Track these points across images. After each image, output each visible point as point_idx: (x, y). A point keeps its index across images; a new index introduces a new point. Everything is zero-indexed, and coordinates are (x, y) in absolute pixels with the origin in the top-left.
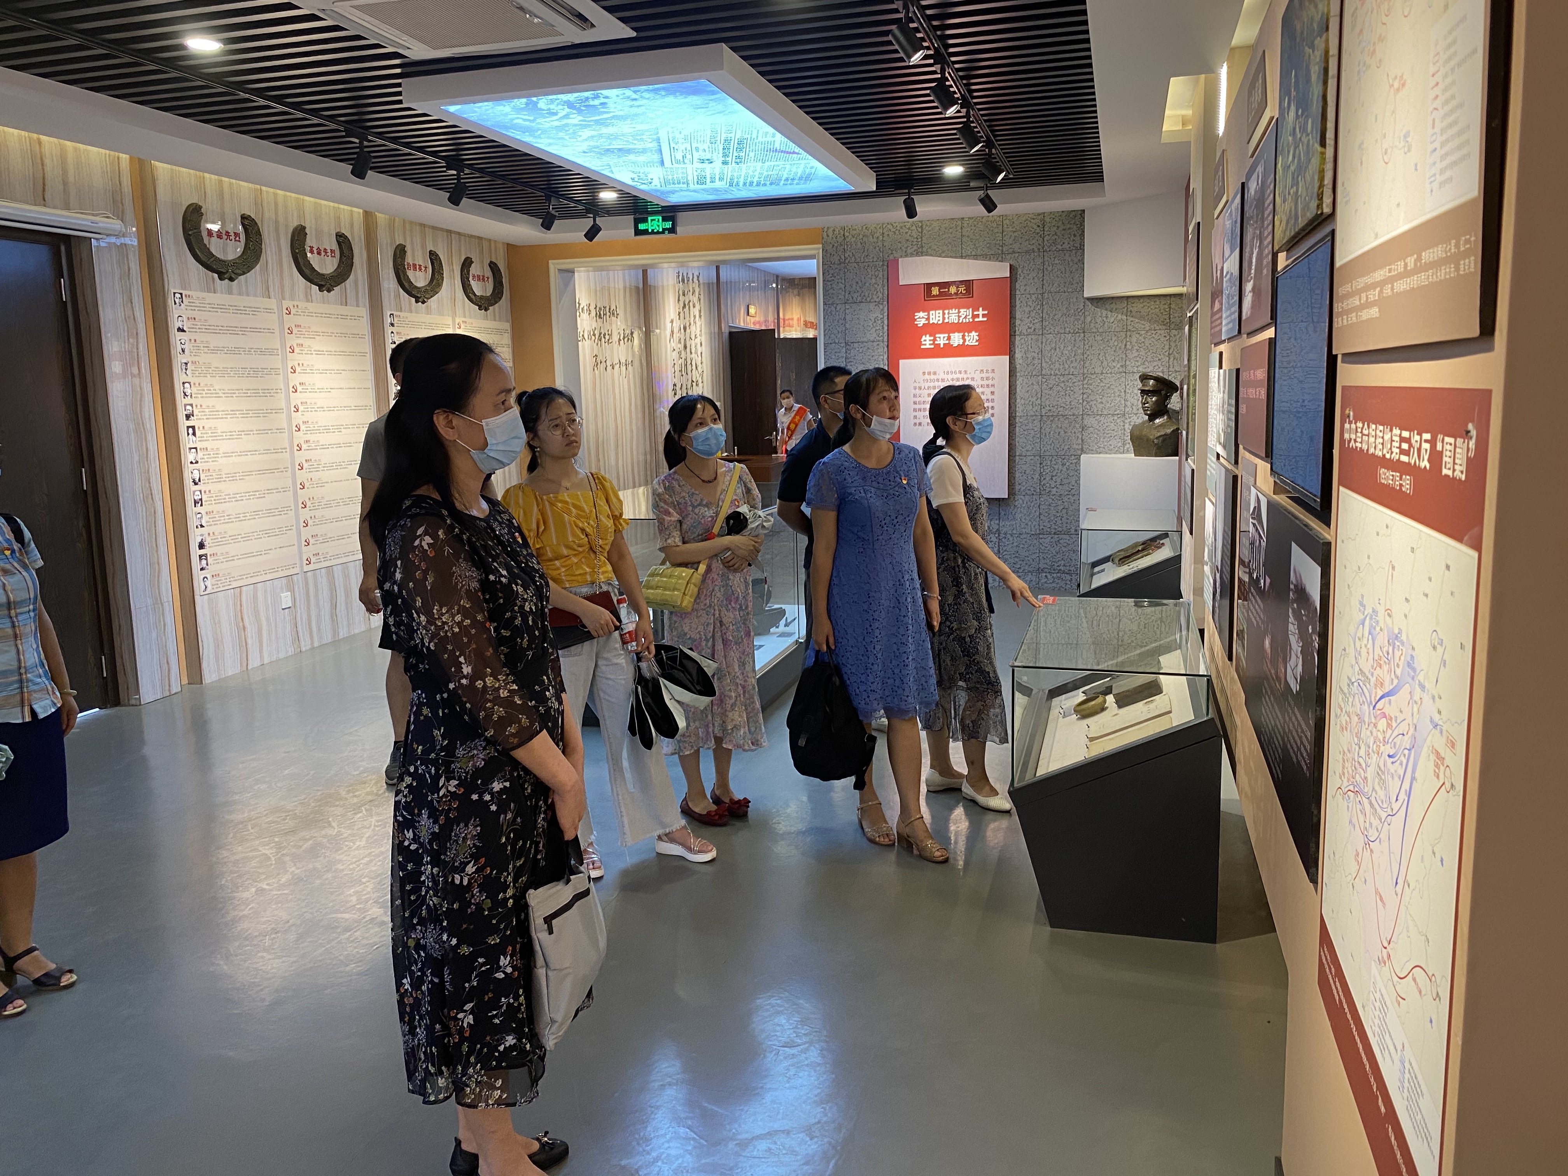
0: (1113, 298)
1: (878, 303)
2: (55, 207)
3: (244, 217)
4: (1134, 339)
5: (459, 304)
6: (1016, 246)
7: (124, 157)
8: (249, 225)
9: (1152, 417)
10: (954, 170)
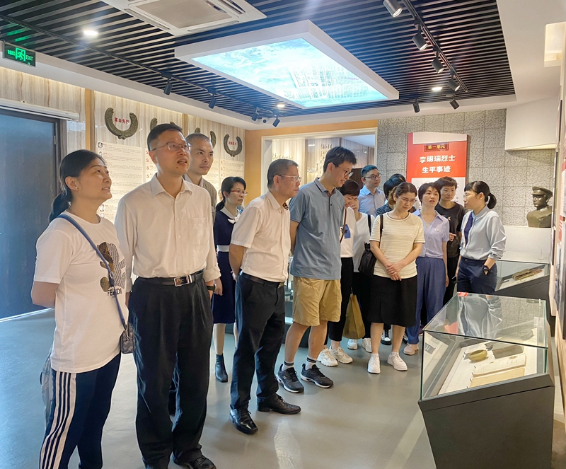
0: (518, 151)
1: (403, 153)
2: (52, 107)
3: (131, 114)
4: (531, 170)
5: (222, 154)
6: (471, 127)
7: (83, 89)
8: (133, 118)
9: (539, 208)
10: (437, 89)
